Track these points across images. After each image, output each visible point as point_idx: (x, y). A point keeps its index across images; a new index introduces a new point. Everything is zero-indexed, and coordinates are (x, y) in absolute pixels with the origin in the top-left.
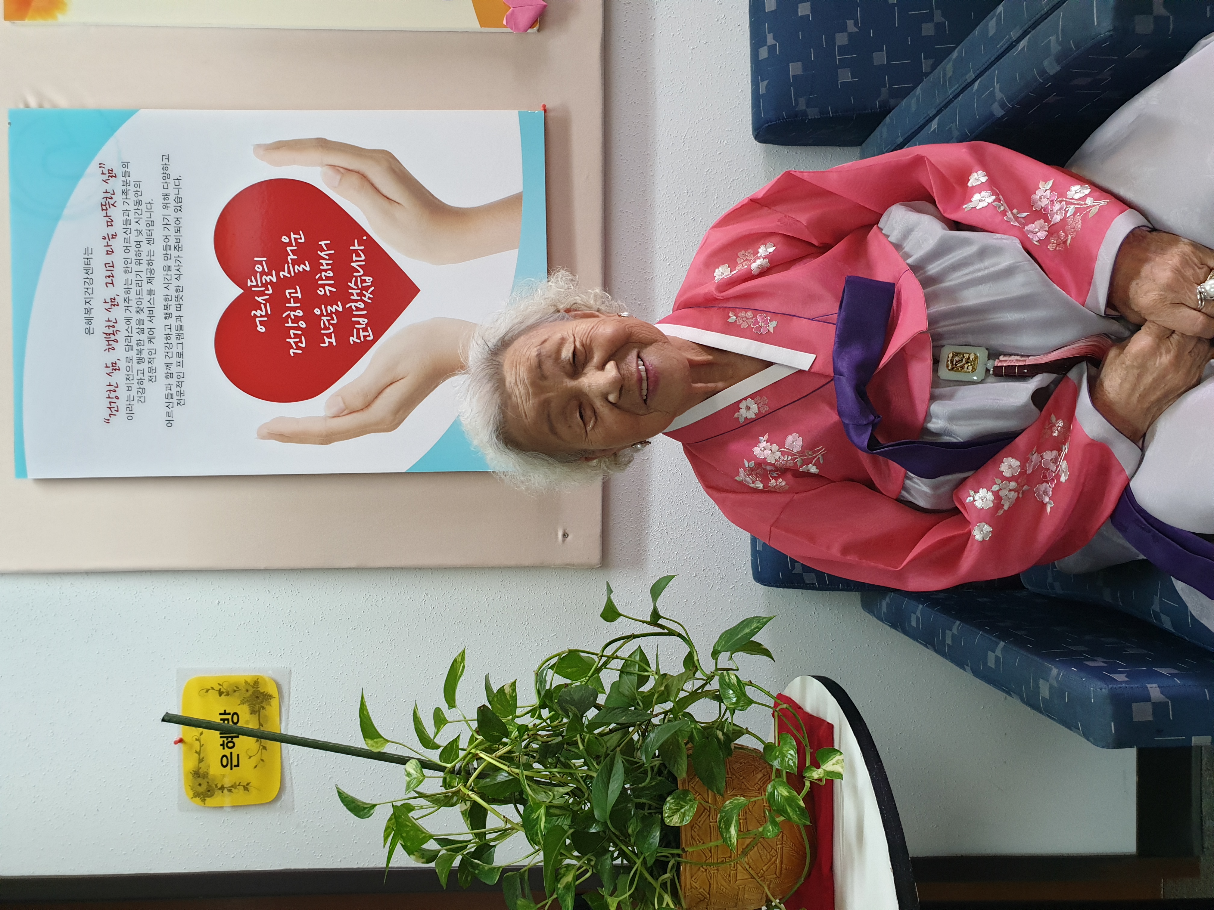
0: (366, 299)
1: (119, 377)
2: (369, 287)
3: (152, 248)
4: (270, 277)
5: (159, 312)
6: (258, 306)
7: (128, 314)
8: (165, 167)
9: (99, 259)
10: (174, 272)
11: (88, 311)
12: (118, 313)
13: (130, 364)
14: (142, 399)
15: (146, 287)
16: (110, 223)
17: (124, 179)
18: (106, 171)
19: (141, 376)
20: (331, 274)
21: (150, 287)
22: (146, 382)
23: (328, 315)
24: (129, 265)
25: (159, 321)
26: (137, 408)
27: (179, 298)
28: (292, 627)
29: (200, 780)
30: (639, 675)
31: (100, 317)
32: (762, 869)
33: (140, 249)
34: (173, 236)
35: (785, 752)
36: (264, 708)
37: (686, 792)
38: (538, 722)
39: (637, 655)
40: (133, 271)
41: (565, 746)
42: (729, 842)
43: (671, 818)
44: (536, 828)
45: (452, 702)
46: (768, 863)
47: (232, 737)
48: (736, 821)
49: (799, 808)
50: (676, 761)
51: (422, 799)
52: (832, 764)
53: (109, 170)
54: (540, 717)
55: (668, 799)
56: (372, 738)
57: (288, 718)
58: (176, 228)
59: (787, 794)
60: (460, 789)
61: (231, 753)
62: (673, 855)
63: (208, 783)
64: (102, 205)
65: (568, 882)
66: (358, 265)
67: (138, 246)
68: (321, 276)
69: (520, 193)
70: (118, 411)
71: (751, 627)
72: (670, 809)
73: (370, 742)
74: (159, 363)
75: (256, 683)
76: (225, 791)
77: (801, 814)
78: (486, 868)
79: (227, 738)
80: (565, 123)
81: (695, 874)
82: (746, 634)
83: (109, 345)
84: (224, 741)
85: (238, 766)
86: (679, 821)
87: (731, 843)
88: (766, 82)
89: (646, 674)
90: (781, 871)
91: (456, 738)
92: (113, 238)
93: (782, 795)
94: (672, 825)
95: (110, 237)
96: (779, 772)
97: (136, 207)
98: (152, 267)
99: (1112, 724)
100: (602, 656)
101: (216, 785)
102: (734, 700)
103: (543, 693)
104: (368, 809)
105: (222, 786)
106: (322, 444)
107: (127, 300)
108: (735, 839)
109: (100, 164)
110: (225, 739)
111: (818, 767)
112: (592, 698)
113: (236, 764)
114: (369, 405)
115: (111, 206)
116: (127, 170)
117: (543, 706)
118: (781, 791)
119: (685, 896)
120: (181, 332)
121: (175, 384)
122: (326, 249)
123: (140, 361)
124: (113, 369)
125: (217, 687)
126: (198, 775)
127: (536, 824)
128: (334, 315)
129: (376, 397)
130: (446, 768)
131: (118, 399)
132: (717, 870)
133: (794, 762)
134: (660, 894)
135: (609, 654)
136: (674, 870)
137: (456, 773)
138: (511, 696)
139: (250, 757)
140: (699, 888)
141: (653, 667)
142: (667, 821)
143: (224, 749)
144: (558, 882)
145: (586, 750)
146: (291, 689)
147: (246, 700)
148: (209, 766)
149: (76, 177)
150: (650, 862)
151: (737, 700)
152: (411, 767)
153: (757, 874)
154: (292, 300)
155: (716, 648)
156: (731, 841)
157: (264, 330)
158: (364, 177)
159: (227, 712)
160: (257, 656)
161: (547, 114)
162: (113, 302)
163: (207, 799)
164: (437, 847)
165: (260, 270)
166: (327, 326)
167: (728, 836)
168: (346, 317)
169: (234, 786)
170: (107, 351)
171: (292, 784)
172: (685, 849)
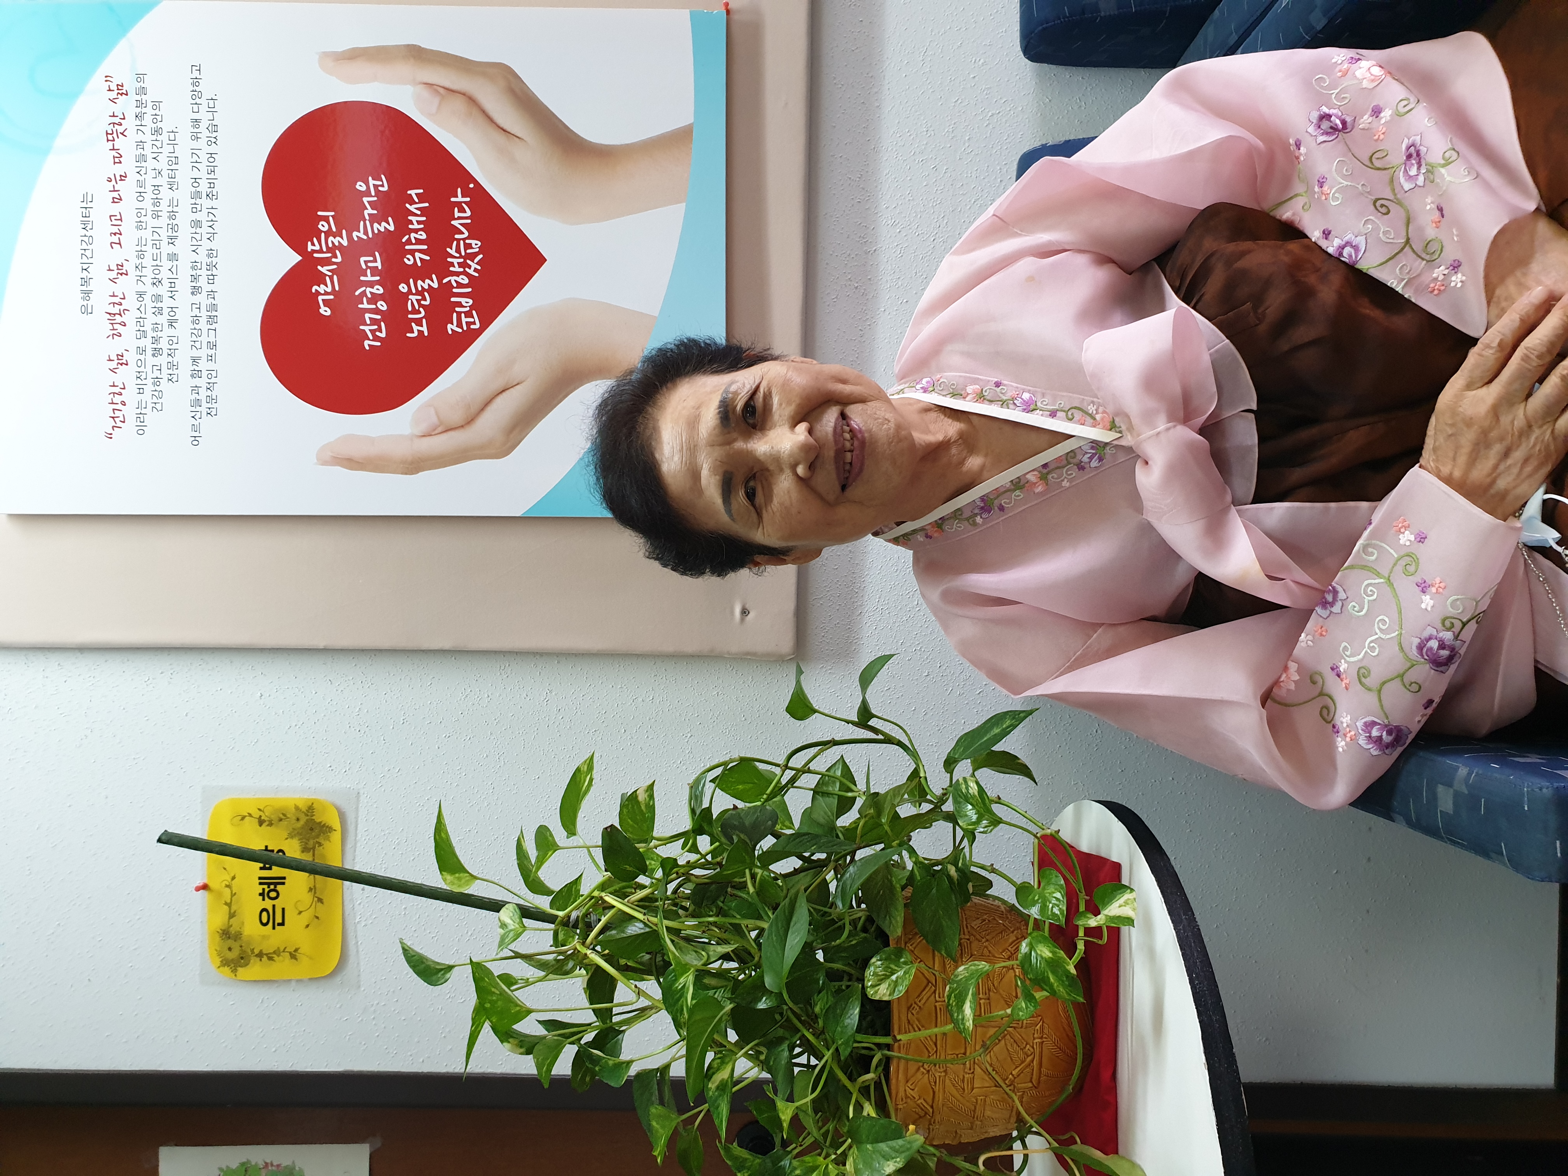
0: (471, 271)
1: (127, 375)
2: (476, 254)
3: (175, 194)
4: (338, 238)
5: (184, 285)
6: (321, 279)
7: (141, 288)
8: (196, 82)
9: (102, 209)
10: (205, 229)
11: (85, 281)
12: (127, 285)
13: (142, 357)
14: (158, 406)
15: (166, 249)
16: (118, 160)
17: (138, 97)
18: (113, 87)
19: (157, 373)
20: (423, 236)
22: (164, 382)
23: (418, 293)
24: (143, 219)
25: (184, 298)
26: (151, 418)
27: (211, 266)
29: (230, 942)
30: (839, 796)
31: (101, 288)
32: (1011, 1074)
33: (159, 197)
34: (204, 178)
35: (1047, 895)
36: (320, 845)
37: (899, 953)
38: (693, 857)
39: (838, 768)
40: (149, 227)
41: (729, 889)
42: (962, 1027)
43: (877, 988)
44: (680, 1002)
45: (572, 827)
46: (1020, 1065)
47: (276, 884)
48: (972, 994)
49: (1067, 977)
50: (888, 913)
51: (519, 960)
52: (1118, 905)
53: (118, 85)
54: (694, 849)
55: (873, 960)
56: (453, 873)
57: (354, 860)
58: (209, 168)
59: (1050, 955)
60: (576, 949)
61: (274, 906)
62: (879, 1046)
63: (241, 946)
64: (107, 134)
65: (723, 1079)
66: (461, 224)
67: (156, 192)
68: (409, 238)
69: (690, 125)
70: (124, 422)
71: (1001, 725)
72: (875, 974)
73: (449, 877)
74: (183, 357)
75: (311, 809)
76: (265, 958)
77: (1070, 986)
78: (611, 1063)
79: (269, 884)
80: (756, 28)
81: (912, 1077)
82: (995, 735)
83: (114, 329)
84: (264, 889)
85: (282, 924)
86: (888, 993)
87: (964, 1028)
89: (850, 794)
90: (1040, 1077)
91: (577, 879)
92: (121, 180)
93: (1042, 957)
94: (877, 998)
96: (1038, 925)
97: (154, 137)
98: (175, 222)
99: (1558, 843)
100: (786, 767)
101: (253, 951)
102: (974, 818)
103: (698, 812)
104: (443, 972)
105: (261, 951)
106: (406, 474)
108: (971, 1022)
109: (106, 77)
110: (265, 887)
111: (1097, 913)
112: (770, 822)
113: (280, 921)
114: (472, 420)
115: (119, 135)
116: (143, 86)
117: (698, 830)
118: (1041, 951)
119: (896, 1110)
120: (214, 313)
121: (205, 386)
122: (417, 200)
123: (157, 352)
124: (119, 363)
125: (256, 814)
126: (228, 935)
127: (681, 997)
128: (426, 294)
129: (483, 409)
130: (557, 916)
131: (125, 405)
132: (945, 1071)
133: (1060, 909)
134: (857, 1101)
135: (799, 766)
136: (880, 1069)
137: (571, 925)
138: (648, 807)
139: (300, 913)
140: (917, 1098)
141: (861, 786)
142: (870, 992)
143: (264, 900)
144: (709, 1080)
145: (758, 894)
146: (360, 818)
147: (295, 833)
148: (243, 923)
149: (75, 96)
150: (845, 1053)
151: (977, 818)
152: (507, 915)
153: (1004, 1080)
154: (369, 271)
155: (951, 756)
156: (964, 1024)
157: (328, 313)
158: (471, 100)
159: (270, 848)
160: (313, 772)
161: (731, 16)
162: (121, 271)
163: (239, 969)
164: (541, 1031)
165: (326, 228)
166: (417, 307)
167: (960, 1017)
168: (443, 296)
169: (277, 952)
170: (111, 337)
171: (357, 951)
172: (899, 1037)
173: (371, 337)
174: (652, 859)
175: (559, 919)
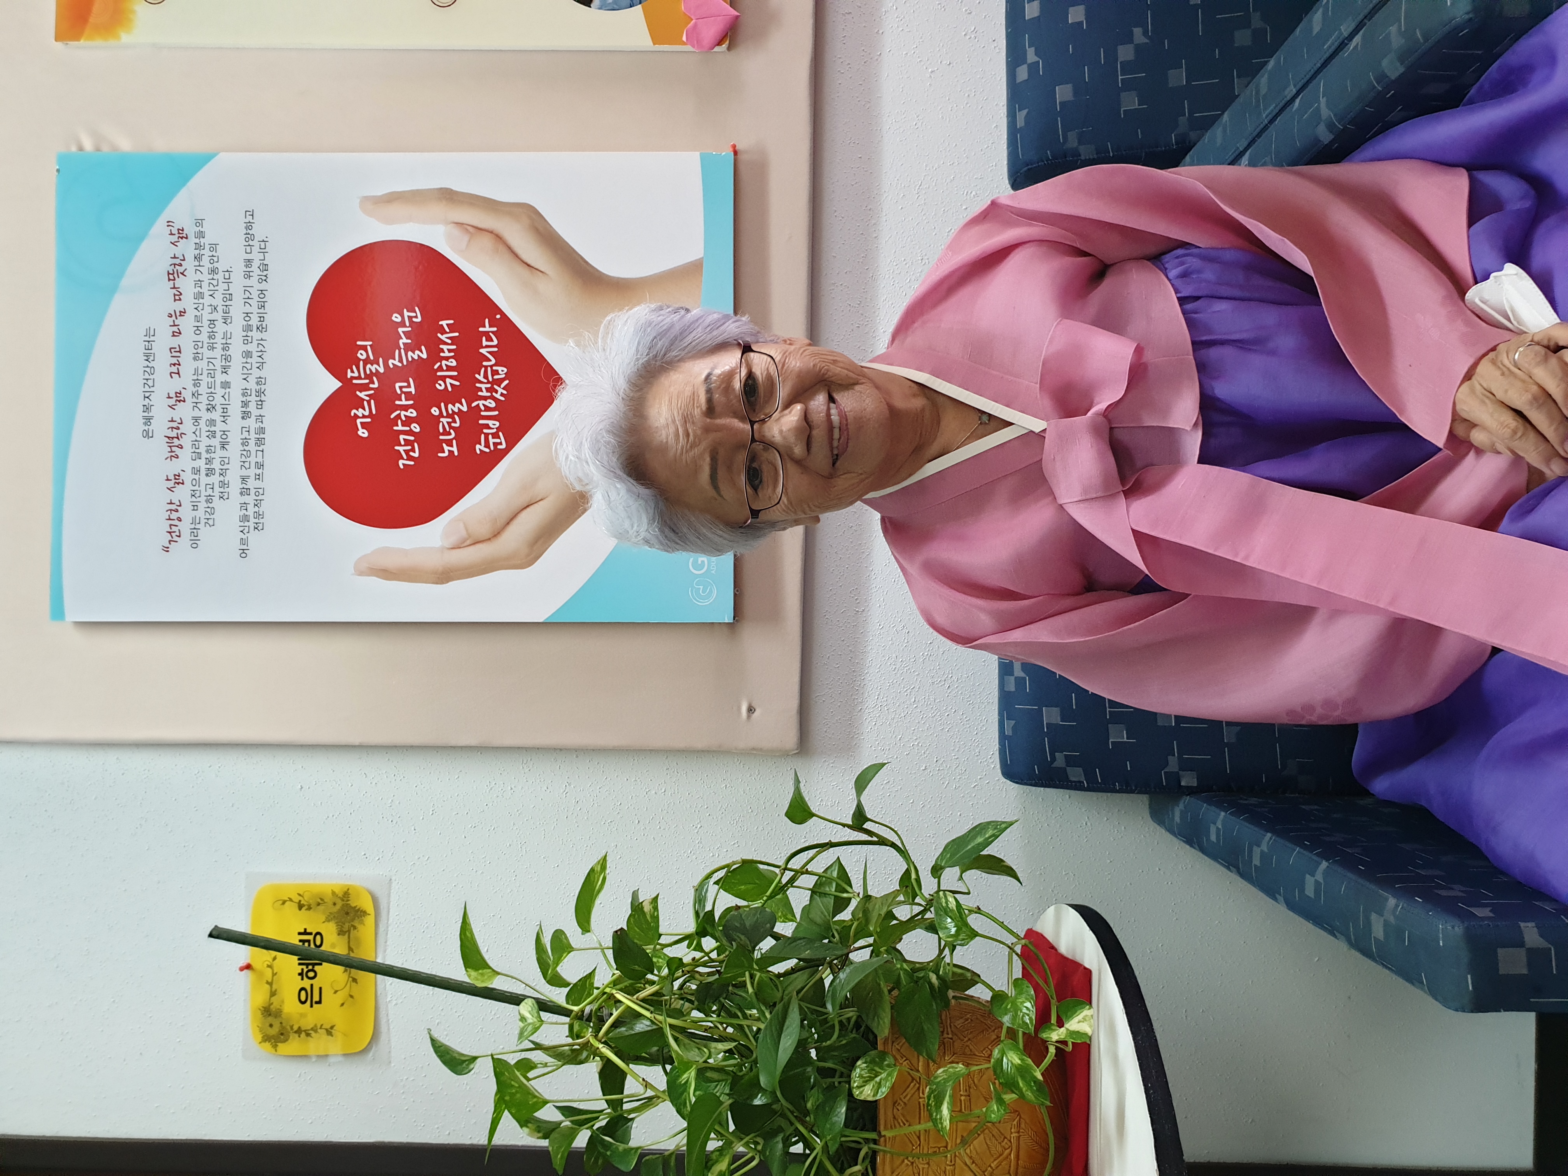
0: (498, 396)
1: (182, 493)
2: (503, 380)
3: (229, 328)
4: (375, 366)
5: (235, 409)
6: (360, 404)
7: (197, 413)
8: (249, 226)
9: (163, 342)
10: (255, 359)
11: (147, 408)
12: (185, 411)
13: (197, 477)
14: (211, 522)
15: (220, 378)
16: (178, 297)
17: (197, 241)
18: (175, 231)
19: (210, 492)
20: (454, 363)
21: (224, 378)
22: (216, 499)
23: (448, 416)
24: (199, 351)
25: (235, 422)
26: (204, 532)
27: (259, 393)
28: (394, 822)
29: (270, 1020)
30: (835, 896)
31: (162, 415)
32: (990, 1166)
33: (214, 330)
34: (255, 313)
35: (1019, 1004)
36: (355, 928)
37: (883, 1055)
38: (698, 955)
39: (835, 869)
40: (204, 358)
41: (730, 988)
42: (940, 1126)
43: (861, 1089)
44: (684, 1096)
45: (586, 924)
46: (998, 1157)
47: (314, 965)
48: (950, 1096)
49: (1035, 1082)
50: (876, 1014)
51: (540, 1052)
52: (1077, 1021)
53: (178, 230)
54: (699, 948)
55: (859, 1063)
56: (476, 969)
57: (386, 942)
58: (260, 303)
59: (1019, 1062)
60: (589, 1041)
61: (312, 985)
62: (867, 1141)
63: (281, 1023)
64: (169, 274)
65: (721, 1171)
66: (489, 352)
67: (212, 326)
68: (441, 365)
69: (700, 259)
70: (179, 536)
71: (985, 834)
72: (861, 1076)
73: (473, 973)
74: (233, 477)
75: (346, 895)
76: (303, 1035)
77: (1038, 1090)
78: (620, 1149)
79: (307, 965)
80: (761, 167)
81: (898, 1168)
82: (979, 844)
83: (172, 452)
84: (303, 970)
85: (319, 1002)
86: (872, 1094)
87: (942, 1128)
88: (1025, 112)
89: (845, 895)
90: (1017, 1169)
91: (590, 974)
92: (181, 315)
93: (1012, 1063)
94: (862, 1098)
95: (178, 314)
96: (1010, 1032)
97: (211, 276)
98: (228, 353)
99: (1469, 976)
100: (786, 869)
101: (292, 1027)
102: (952, 930)
103: (702, 915)
104: (466, 1063)
105: (299, 1028)
106: (437, 583)
107: (196, 395)
108: (948, 1122)
109: (168, 222)
110: (304, 967)
111: (1061, 1025)
112: (768, 925)
113: (318, 999)
114: (499, 533)
115: (180, 275)
116: (202, 230)
117: (702, 932)
118: (1012, 1057)
120: (262, 436)
121: (252, 503)
122: (448, 331)
123: (210, 472)
124: (176, 483)
125: (297, 899)
126: (269, 1012)
127: (685, 1090)
128: (456, 416)
129: (508, 523)
130: (572, 1011)
131: (180, 521)
132: (928, 1163)
133: (1031, 1019)
135: (797, 868)
136: (867, 1161)
137: (584, 1019)
138: (652, 916)
139: (336, 992)
141: (857, 886)
142: (856, 1092)
143: (302, 979)
145: (756, 994)
146: (391, 903)
147: (332, 916)
148: (283, 1002)
149: (140, 238)
150: (833, 1149)
151: (956, 931)
152: (526, 1008)
153: (983, 1172)
154: (403, 396)
155: (939, 863)
156: (942, 1124)
157: (366, 435)
158: (498, 237)
159: (308, 931)
160: (349, 858)
161: (739, 156)
162: (179, 398)
163: (279, 1044)
164: (557, 1116)
165: (364, 357)
166: (448, 429)
167: (938, 1117)
168: (471, 420)
169: (315, 1029)
170: (169, 459)
171: (389, 1029)
172: (883, 1133)
173: (405, 457)
174: (660, 957)
175: (574, 1013)
